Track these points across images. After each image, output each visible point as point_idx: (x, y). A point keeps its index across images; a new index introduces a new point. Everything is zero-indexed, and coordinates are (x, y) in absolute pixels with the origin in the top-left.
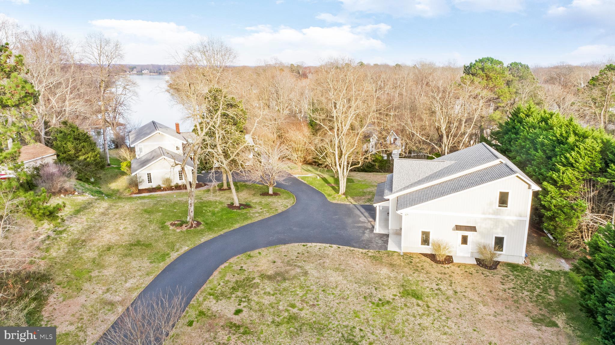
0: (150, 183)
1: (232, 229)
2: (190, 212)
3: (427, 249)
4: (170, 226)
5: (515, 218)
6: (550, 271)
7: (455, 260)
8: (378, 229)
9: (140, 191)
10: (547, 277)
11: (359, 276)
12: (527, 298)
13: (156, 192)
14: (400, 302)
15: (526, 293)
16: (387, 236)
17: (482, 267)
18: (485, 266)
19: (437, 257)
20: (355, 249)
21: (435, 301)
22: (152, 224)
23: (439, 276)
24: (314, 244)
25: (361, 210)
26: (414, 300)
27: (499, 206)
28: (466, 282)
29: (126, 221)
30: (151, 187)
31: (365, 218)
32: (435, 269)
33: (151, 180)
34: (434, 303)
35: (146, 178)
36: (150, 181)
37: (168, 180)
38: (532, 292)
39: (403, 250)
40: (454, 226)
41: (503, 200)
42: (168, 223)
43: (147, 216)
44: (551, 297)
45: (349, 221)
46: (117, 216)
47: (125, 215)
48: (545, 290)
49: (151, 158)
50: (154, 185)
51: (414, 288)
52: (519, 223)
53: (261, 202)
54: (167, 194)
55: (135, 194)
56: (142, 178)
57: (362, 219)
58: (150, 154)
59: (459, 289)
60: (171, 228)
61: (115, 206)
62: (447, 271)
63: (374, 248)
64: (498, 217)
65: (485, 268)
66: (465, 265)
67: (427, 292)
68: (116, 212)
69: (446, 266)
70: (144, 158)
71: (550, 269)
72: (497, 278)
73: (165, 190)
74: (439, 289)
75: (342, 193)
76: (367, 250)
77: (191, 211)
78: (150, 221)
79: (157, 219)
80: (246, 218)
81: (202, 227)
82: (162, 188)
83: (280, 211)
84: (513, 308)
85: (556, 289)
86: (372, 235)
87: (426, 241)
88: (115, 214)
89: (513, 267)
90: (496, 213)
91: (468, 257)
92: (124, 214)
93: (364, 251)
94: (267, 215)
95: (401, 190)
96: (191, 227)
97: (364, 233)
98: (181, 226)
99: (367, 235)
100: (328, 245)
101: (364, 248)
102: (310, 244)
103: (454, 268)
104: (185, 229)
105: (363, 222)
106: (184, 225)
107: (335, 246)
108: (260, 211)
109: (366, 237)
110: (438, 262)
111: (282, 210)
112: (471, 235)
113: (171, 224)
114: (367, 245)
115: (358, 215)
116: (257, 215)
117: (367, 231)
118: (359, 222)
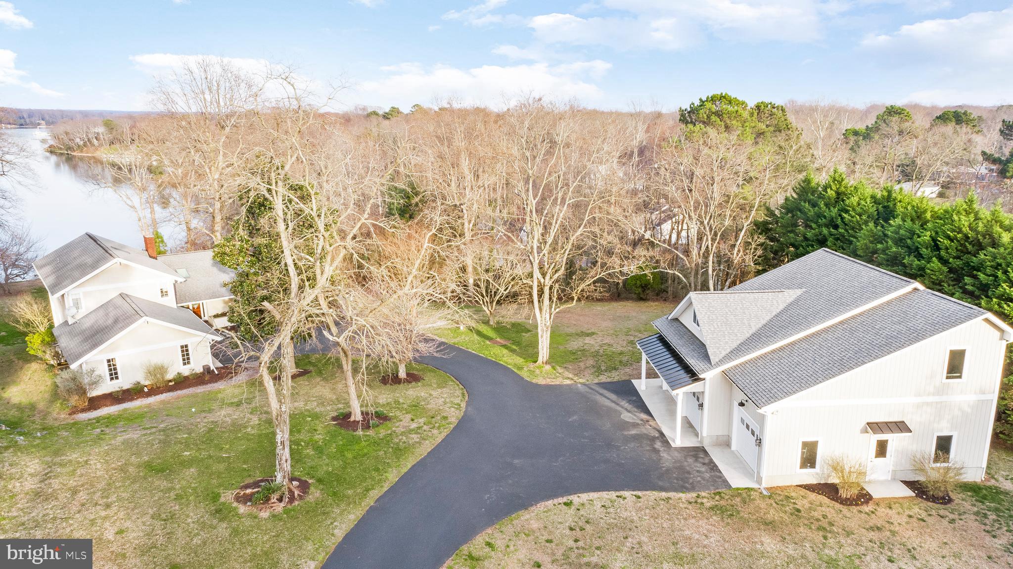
0: (115, 381)
1: (386, 487)
2: (283, 461)
3: (810, 476)
4: (235, 504)
5: (973, 398)
7: (874, 494)
8: (679, 439)
9: (95, 403)
13: (132, 400)
16: (703, 450)
17: (927, 499)
18: (932, 499)
19: (841, 491)
20: (671, 494)
22: (188, 505)
24: (584, 497)
25: (607, 395)
27: (948, 378)
29: (114, 509)
30: (119, 389)
31: (630, 414)
33: (116, 374)
35: (104, 370)
36: (114, 375)
37: (158, 370)
39: (765, 484)
40: (863, 424)
41: (955, 365)
42: (228, 496)
43: (164, 484)
45: (607, 425)
46: (82, 496)
47: (104, 490)
49: (110, 322)
50: (124, 382)
53: (397, 402)
54: (162, 402)
55: (83, 410)
56: (97, 373)
57: (627, 417)
58: (101, 313)
60: (242, 509)
61: (61, 465)
63: (705, 488)
64: (946, 399)
65: (934, 502)
66: (896, 501)
68: (72, 483)
69: (864, 509)
70: (87, 324)
73: (154, 391)
75: (544, 361)
76: (694, 495)
77: (284, 458)
78: (178, 497)
79: (194, 489)
80: (399, 452)
81: (315, 494)
82: (146, 390)
83: (454, 421)
86: (677, 455)
87: (809, 459)
88: (75, 492)
90: (939, 391)
91: (887, 481)
92: (100, 486)
93: (692, 495)
94: (439, 436)
95: (728, 357)
96: (292, 499)
97: (657, 451)
98: (267, 500)
99: (664, 455)
100: (613, 495)
101: (683, 489)
102: (576, 499)
103: (882, 511)
104: (279, 507)
105: (635, 425)
106: (274, 498)
107: (626, 494)
108: (414, 426)
109: (667, 459)
110: (847, 502)
111: (454, 416)
112: (894, 440)
113: (238, 499)
114: (685, 480)
115: (609, 409)
116: (415, 437)
117: (658, 445)
118: (625, 425)
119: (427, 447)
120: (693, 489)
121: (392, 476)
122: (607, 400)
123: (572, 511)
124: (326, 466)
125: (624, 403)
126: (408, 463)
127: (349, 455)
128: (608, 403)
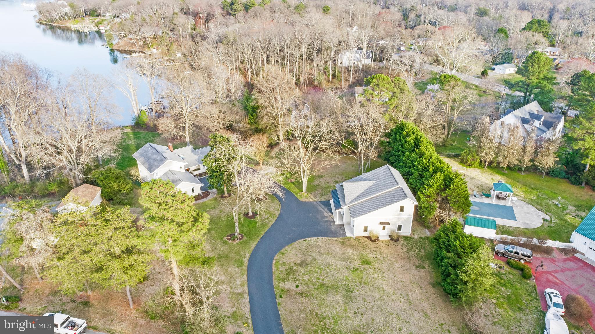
1: (261, 236)
2: (237, 230)
3: (366, 234)
5: (407, 217)
6: (421, 238)
7: (380, 239)
8: (338, 222)
10: (420, 241)
11: (339, 255)
12: (413, 256)
14: (362, 267)
15: (413, 253)
16: (343, 226)
17: (392, 240)
18: (394, 240)
19: (372, 238)
20: (331, 238)
21: (376, 264)
22: (216, 241)
23: (375, 249)
24: (310, 239)
25: (321, 206)
26: (368, 266)
27: (400, 212)
28: (387, 251)
32: (371, 245)
34: (376, 265)
38: (414, 251)
39: (354, 236)
40: (379, 222)
41: (402, 209)
42: (225, 238)
44: (422, 253)
45: (319, 217)
48: (420, 250)
51: (366, 258)
52: (408, 218)
57: (326, 214)
59: (385, 256)
62: (378, 245)
63: (340, 236)
64: (400, 217)
66: (385, 241)
67: (372, 260)
69: (377, 242)
71: (421, 236)
72: (400, 246)
74: (376, 257)
75: (305, 192)
78: (213, 239)
80: (264, 225)
83: (277, 215)
84: (408, 262)
85: (424, 248)
86: (336, 227)
87: (366, 230)
89: (406, 238)
90: (399, 215)
91: (386, 236)
93: (336, 239)
94: (274, 220)
95: (350, 203)
96: (240, 239)
97: (331, 226)
98: (234, 240)
99: (332, 227)
100: (317, 238)
101: (335, 237)
102: (307, 239)
103: (380, 243)
104: (238, 241)
105: (327, 217)
106: (236, 239)
107: (320, 238)
108: (266, 217)
109: (333, 228)
110: (373, 241)
111: (277, 213)
112: (387, 226)
113: (227, 239)
114: (336, 234)
115: (321, 211)
116: (267, 221)
117: (332, 224)
118: (325, 217)
119: (270, 224)
120: (337, 237)
121: (263, 233)
122: (321, 208)
123: (306, 242)
124: (246, 230)
125: (326, 209)
126: (266, 229)
127: (251, 227)
128: (321, 209)
